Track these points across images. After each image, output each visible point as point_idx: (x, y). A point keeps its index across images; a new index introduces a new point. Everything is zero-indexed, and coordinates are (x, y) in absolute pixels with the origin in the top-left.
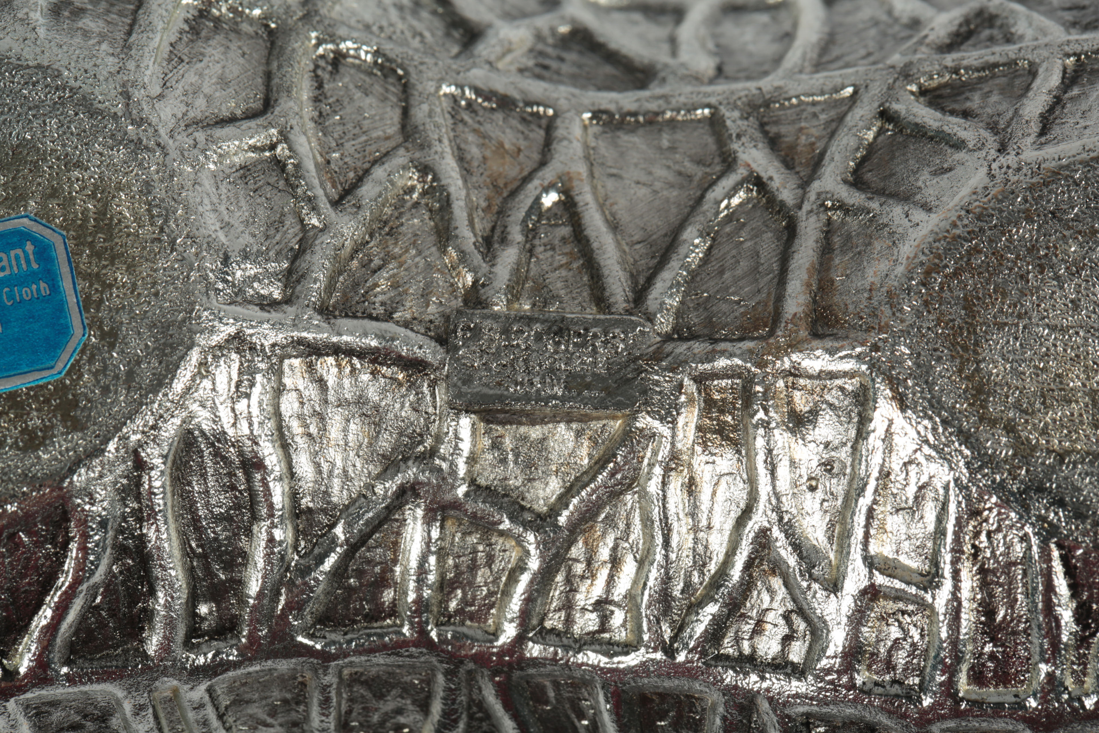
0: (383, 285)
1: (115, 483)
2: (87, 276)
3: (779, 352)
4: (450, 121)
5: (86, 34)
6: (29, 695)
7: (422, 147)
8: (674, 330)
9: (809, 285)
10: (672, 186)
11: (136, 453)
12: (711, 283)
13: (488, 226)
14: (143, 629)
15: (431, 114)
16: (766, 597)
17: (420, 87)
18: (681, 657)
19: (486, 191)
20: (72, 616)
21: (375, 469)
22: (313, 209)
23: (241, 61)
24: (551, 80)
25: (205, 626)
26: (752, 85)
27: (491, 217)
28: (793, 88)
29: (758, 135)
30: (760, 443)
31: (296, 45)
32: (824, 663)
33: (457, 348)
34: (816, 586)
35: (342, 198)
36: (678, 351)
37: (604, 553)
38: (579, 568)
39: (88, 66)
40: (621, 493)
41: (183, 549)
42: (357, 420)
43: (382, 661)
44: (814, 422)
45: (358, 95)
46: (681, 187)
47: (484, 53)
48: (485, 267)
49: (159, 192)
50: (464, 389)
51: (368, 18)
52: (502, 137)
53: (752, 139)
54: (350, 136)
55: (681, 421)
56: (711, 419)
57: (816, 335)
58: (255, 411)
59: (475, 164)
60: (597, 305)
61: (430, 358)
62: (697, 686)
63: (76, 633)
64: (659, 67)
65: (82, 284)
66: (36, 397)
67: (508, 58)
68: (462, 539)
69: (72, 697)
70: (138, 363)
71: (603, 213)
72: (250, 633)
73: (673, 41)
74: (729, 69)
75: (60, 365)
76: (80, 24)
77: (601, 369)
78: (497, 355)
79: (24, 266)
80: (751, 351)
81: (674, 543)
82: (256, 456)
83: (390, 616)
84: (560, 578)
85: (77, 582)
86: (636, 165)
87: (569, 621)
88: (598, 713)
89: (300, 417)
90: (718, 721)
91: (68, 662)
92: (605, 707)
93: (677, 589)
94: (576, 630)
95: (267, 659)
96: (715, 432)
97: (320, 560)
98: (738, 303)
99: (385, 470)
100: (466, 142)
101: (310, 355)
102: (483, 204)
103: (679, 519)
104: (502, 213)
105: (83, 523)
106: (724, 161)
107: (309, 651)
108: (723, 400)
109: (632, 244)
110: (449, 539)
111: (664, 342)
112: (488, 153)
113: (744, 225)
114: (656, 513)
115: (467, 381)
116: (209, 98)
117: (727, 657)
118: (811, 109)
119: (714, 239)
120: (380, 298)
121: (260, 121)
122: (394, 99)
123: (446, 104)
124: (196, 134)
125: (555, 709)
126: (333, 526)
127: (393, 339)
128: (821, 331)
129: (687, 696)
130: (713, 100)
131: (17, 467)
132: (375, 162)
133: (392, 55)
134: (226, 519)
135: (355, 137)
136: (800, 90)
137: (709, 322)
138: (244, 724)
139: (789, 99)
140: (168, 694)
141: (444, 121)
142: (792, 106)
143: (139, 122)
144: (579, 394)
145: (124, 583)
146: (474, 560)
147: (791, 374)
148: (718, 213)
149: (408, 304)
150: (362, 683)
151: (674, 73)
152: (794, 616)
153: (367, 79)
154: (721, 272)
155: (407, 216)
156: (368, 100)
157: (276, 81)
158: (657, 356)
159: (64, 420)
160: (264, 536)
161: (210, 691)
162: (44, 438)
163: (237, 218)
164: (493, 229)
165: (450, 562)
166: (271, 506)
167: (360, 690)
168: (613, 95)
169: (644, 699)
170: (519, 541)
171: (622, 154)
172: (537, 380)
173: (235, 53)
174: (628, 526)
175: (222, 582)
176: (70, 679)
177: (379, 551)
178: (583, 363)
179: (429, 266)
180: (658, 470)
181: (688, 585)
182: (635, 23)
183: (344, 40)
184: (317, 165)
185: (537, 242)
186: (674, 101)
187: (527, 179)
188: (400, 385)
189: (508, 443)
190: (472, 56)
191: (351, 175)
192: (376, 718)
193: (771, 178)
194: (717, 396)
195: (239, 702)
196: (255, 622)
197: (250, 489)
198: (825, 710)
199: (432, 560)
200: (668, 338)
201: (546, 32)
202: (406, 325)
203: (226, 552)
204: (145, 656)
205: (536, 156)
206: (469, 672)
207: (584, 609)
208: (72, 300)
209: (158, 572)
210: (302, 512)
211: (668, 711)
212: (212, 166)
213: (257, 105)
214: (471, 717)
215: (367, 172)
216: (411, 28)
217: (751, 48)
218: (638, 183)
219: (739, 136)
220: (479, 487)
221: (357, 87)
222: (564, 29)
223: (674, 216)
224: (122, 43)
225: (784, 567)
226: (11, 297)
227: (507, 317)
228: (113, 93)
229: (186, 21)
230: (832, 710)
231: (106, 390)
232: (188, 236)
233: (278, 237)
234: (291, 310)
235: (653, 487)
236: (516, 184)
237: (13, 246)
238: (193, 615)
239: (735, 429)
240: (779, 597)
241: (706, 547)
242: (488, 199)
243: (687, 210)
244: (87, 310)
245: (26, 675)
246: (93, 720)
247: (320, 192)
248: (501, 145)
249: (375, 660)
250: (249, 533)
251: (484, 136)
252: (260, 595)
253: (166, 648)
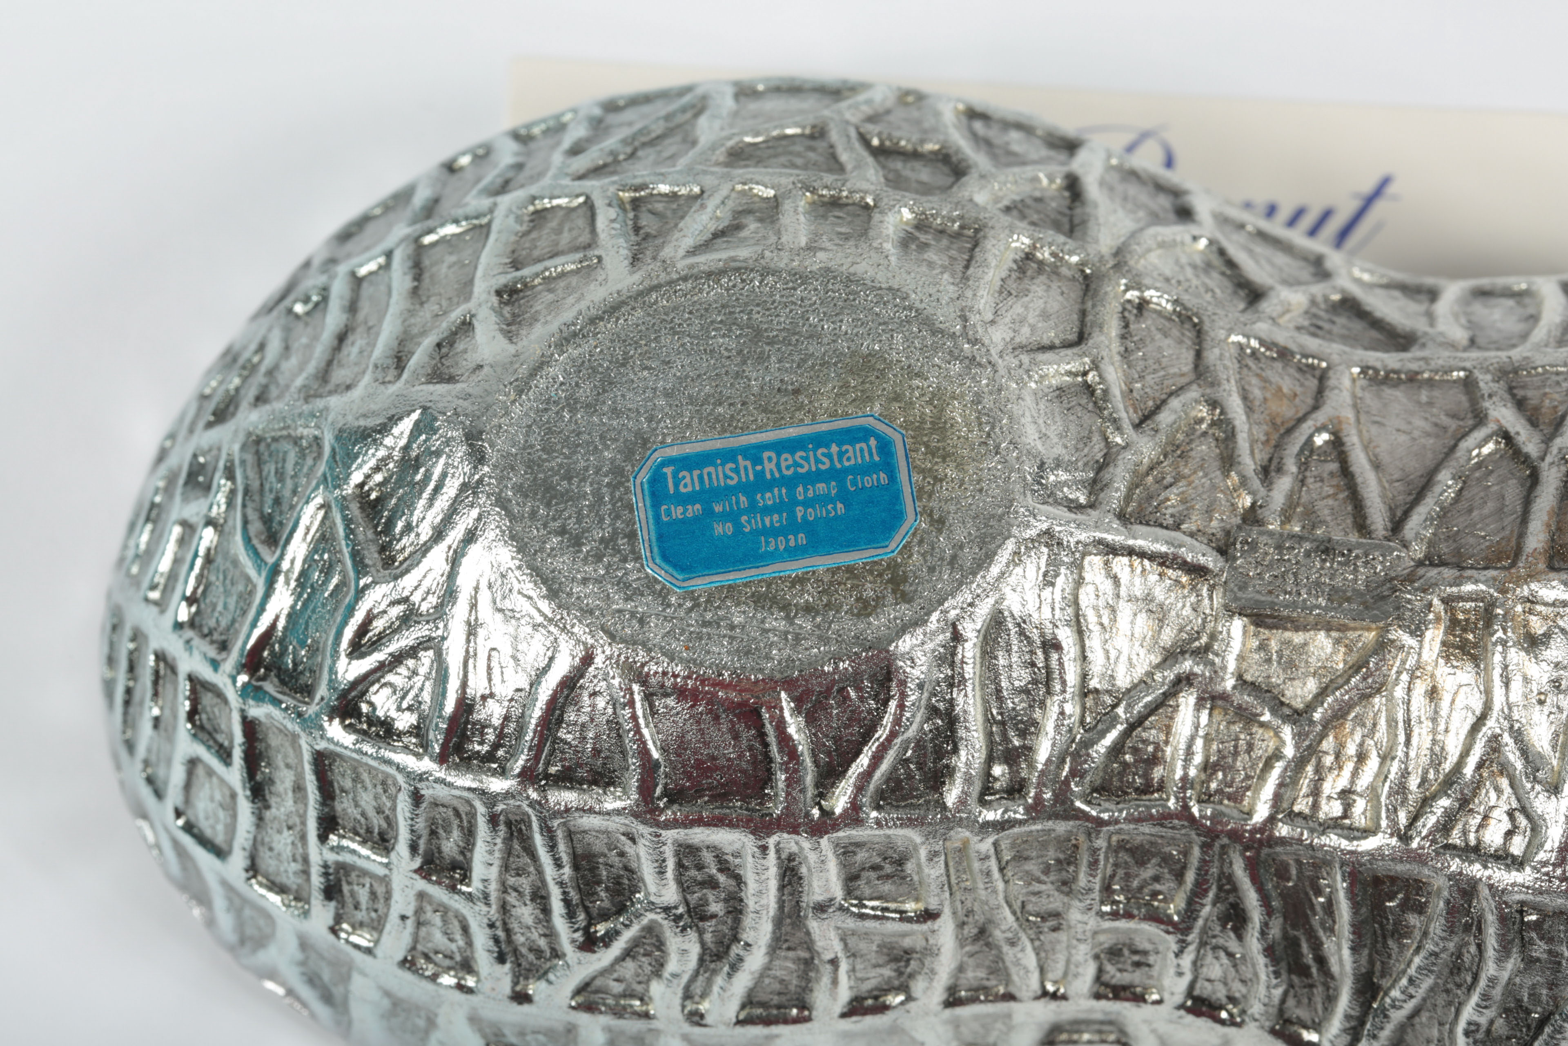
0: (1174, 500)
1: (934, 651)
2: (922, 471)
3: (1520, 581)
4: (1237, 365)
5: (931, 265)
6: (841, 834)
7: (1212, 385)
8: (1427, 557)
9: (1548, 525)
10: (1428, 435)
11: (954, 625)
12: (1461, 519)
13: (1266, 457)
14: (944, 783)
15: (1221, 357)
16: (1493, 795)
17: (1212, 334)
18: (1414, 845)
19: (1265, 427)
20: (885, 766)
21: (1156, 659)
22: (1118, 429)
23: (1060, 298)
24: (1323, 338)
25: (997, 786)
26: (1503, 355)
27: (1269, 449)
28: (1539, 359)
29: (1507, 396)
30: (1497, 658)
31: (1109, 289)
32: (1542, 856)
33: (1235, 559)
34: (1538, 788)
35: (1142, 422)
36: (1429, 574)
37: (1351, 749)
38: (1328, 760)
39: (932, 290)
40: (1370, 696)
41: (986, 715)
42: (1144, 615)
43: (1147, 831)
44: (1546, 645)
45: (1158, 336)
46: (1437, 436)
47: (1268, 310)
48: (1262, 491)
49: (988, 402)
50: (1240, 594)
51: (1168, 273)
52: (1281, 382)
53: (1502, 399)
54: (1150, 370)
55: (1429, 634)
56: (1455, 636)
57: (1552, 568)
58: (1058, 596)
59: (1257, 403)
60: (1359, 531)
61: (1211, 565)
62: (1426, 871)
63: (888, 780)
64: (1419, 334)
65: (916, 477)
66: (871, 572)
67: (1287, 317)
68: (1228, 728)
69: (877, 840)
70: (961, 547)
71: (1367, 454)
72: (1036, 794)
73: (1431, 317)
74: (1480, 341)
75: (893, 545)
76: (926, 256)
77: (1360, 585)
78: (1270, 567)
79: (867, 458)
80: (1494, 579)
81: (1415, 741)
82: (1055, 638)
83: (1158, 790)
84: (1310, 769)
85: (893, 735)
86: (1397, 415)
87: (1315, 806)
88: (1334, 891)
89: (1096, 608)
90: (1441, 904)
91: (878, 808)
92: (1342, 886)
93: (1413, 783)
94: (1321, 815)
95: (1049, 818)
96: (1458, 648)
97: (1103, 734)
98: (1484, 537)
99: (1165, 660)
100: (1250, 384)
101: (1107, 554)
102: (1263, 438)
103: (1421, 722)
104: (1278, 447)
105: (903, 683)
106: (1476, 417)
107: (1086, 816)
108: (1467, 620)
109: (1391, 482)
110: (1215, 726)
111: (1417, 566)
112: (1268, 395)
113: (1492, 472)
114: (1400, 716)
115: (1243, 587)
116: (1033, 328)
117: (1454, 847)
118: (1555, 378)
119: (1464, 482)
120: (1170, 511)
121: (1075, 350)
122: (1189, 343)
123: (1234, 351)
124: (1022, 357)
125: (1296, 885)
126: (1115, 706)
127: (1180, 546)
128: (1557, 565)
129: (1416, 880)
130: (1468, 365)
131: (850, 630)
132: (1171, 394)
133: (1189, 305)
134: (1025, 691)
135: (1155, 371)
136: (1546, 361)
137: (1457, 553)
138: (1020, 879)
139: (1535, 368)
140: (958, 844)
141: (1233, 365)
142: (1538, 374)
143: (974, 342)
144: (1340, 605)
145: (932, 740)
146: (1236, 747)
147: (1529, 601)
148: (1470, 459)
149: (1194, 518)
150: (1127, 850)
151: (1433, 340)
152: (1517, 814)
153: (1167, 324)
154: (1470, 511)
155: (1197, 442)
156: (1168, 341)
157: (1089, 318)
158: (1410, 578)
159: (894, 592)
160: (1056, 709)
161: (996, 844)
162: (875, 607)
163: (1053, 432)
164: (1270, 460)
165: (1214, 747)
166: (1064, 683)
167: (1124, 856)
168: (1379, 355)
169: (1377, 881)
170: (1277, 734)
171: (1385, 405)
172: (1303, 591)
173: (1055, 291)
174: (1375, 725)
175: (1016, 749)
176: (878, 823)
177: (1153, 732)
178: (1345, 579)
179: (1214, 487)
180: (1405, 677)
181: (1424, 780)
182: (1396, 299)
183: (1148, 288)
184: (1122, 392)
185: (1308, 474)
186: (1433, 363)
187: (1301, 420)
188: (1183, 587)
189: (1274, 645)
190: (1257, 311)
191: (1150, 403)
192: (1135, 884)
193: (1518, 433)
194: (1461, 616)
195: (1020, 858)
196: (1040, 785)
197: (1047, 667)
198: (1539, 899)
199: (1199, 743)
200: (1420, 563)
201: (1319, 299)
202: (1192, 535)
203: (1021, 722)
204: (944, 807)
205: (1310, 401)
206: (1223, 847)
207: (1329, 798)
208: (907, 490)
209: (962, 733)
210: (1090, 691)
211: (1397, 893)
212: (1033, 385)
213: (1073, 337)
214: (1220, 888)
215: (1164, 402)
216: (1205, 285)
217: (1499, 325)
218: (1398, 430)
219: (1490, 396)
220: (1245, 682)
221: (1158, 329)
222: (1336, 297)
223: (1429, 460)
224: (960, 275)
225: (1511, 770)
226: (854, 483)
227: (1281, 535)
228: (953, 315)
229: (1015, 261)
230: (1545, 899)
231: (932, 570)
232: (1011, 442)
233: (1086, 450)
234: (1094, 513)
235: (1399, 692)
236: (1292, 423)
237: (859, 440)
238: (987, 774)
239: (1475, 646)
240: (1504, 797)
241: (1443, 749)
242: (1267, 434)
243: (1441, 456)
244: (920, 499)
245: (841, 815)
246: (891, 863)
247: (1124, 415)
248: (1280, 389)
249: (1142, 829)
250: (1043, 705)
251: (1265, 380)
252: (1049, 761)
253: (962, 802)
